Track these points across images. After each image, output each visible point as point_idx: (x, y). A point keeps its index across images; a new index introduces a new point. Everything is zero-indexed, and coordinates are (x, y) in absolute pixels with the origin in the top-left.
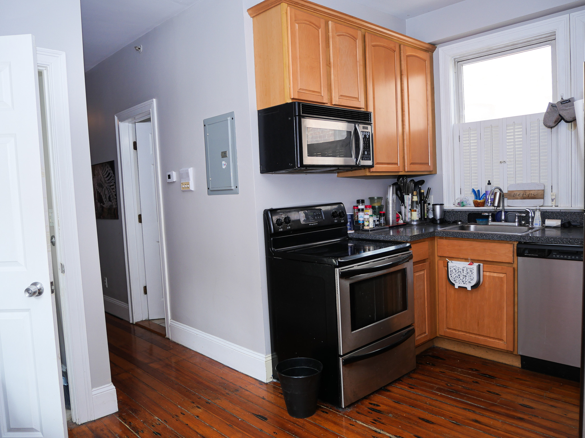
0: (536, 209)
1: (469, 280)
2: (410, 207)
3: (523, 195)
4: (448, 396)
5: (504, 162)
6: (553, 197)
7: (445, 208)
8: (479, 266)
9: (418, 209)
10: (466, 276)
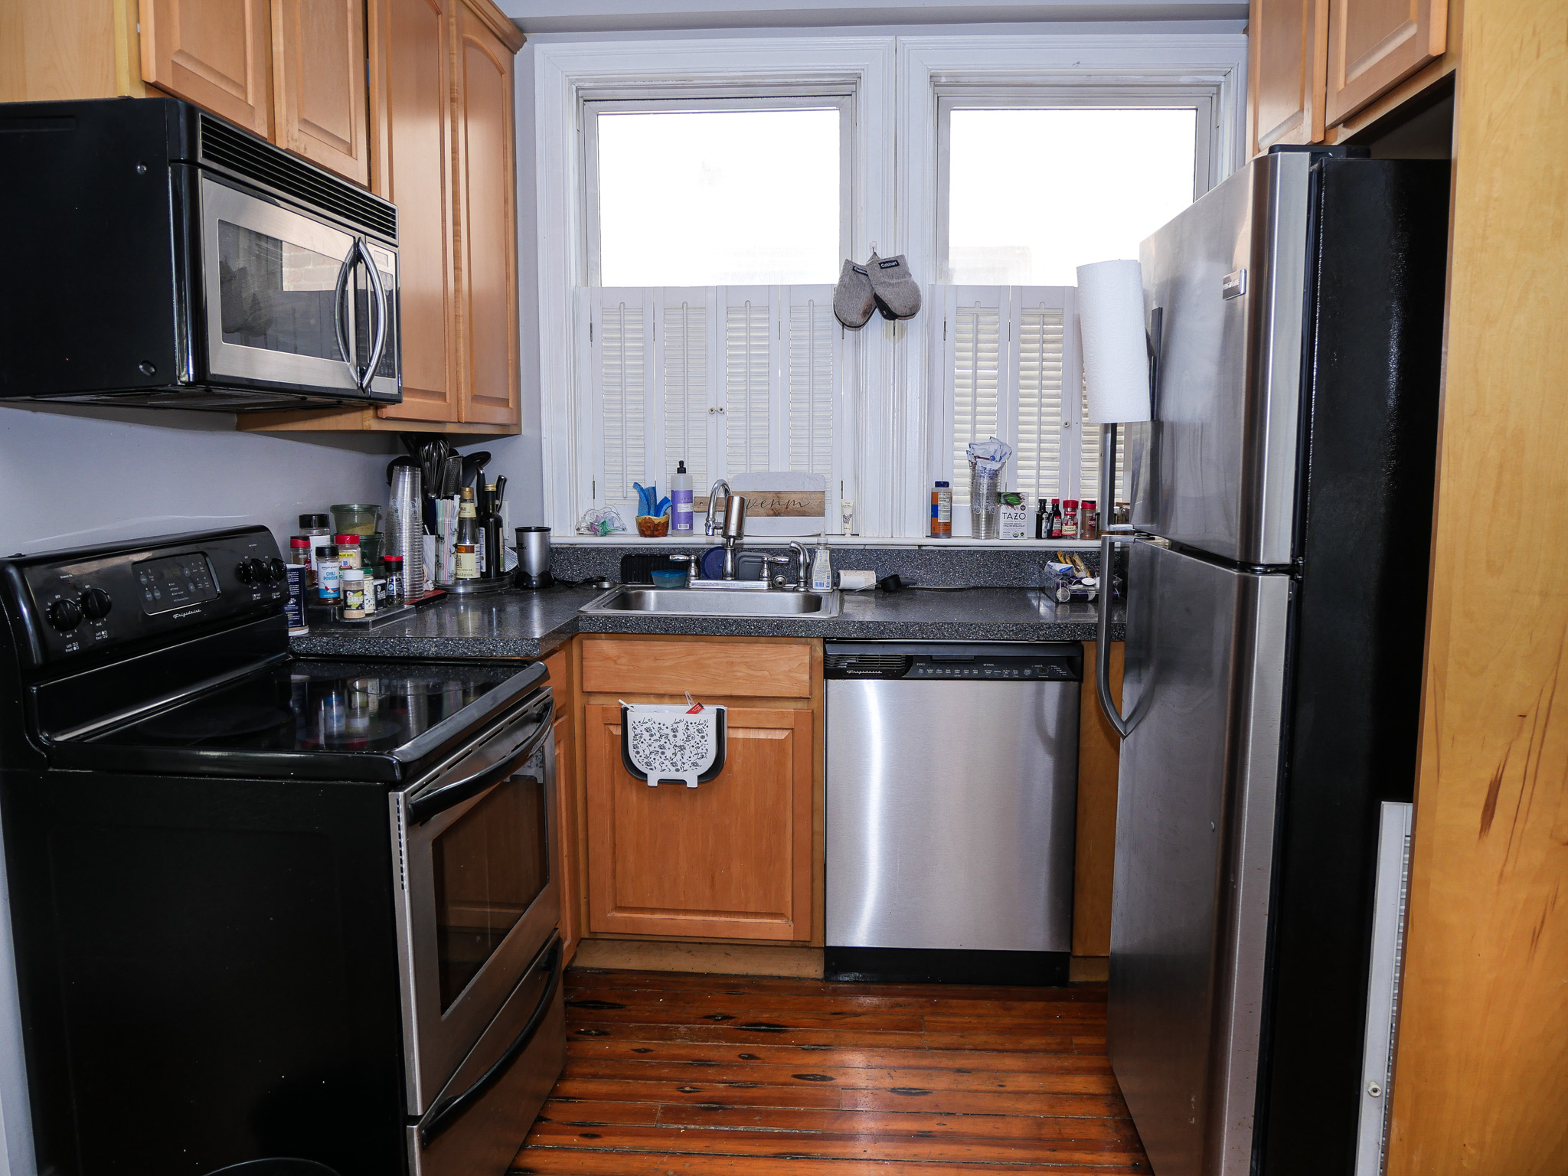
0: (818, 544)
1: (693, 759)
2: (454, 540)
3: (772, 505)
4: (707, 1127)
5: (721, 410)
6: (848, 512)
7: (553, 540)
8: (720, 714)
9: (481, 546)
10: (682, 748)
